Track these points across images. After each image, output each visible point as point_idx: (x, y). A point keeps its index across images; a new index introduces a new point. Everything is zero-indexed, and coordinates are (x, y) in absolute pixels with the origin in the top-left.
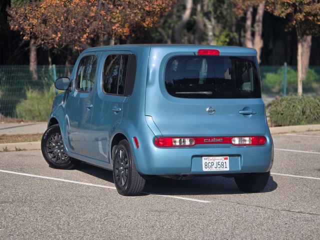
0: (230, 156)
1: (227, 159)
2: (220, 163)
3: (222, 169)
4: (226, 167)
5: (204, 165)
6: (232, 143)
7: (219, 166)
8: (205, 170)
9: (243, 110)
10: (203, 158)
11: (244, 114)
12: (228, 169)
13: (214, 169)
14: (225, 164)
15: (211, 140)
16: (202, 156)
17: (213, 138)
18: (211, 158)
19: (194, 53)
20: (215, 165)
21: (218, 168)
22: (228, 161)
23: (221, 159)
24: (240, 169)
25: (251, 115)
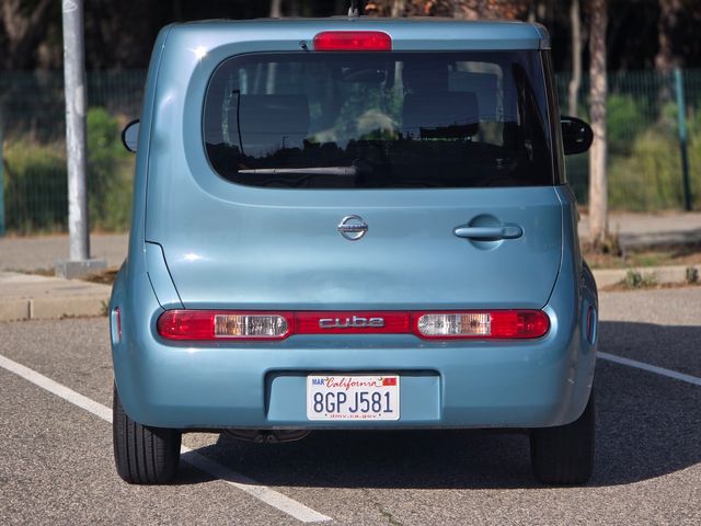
0: (402, 372)
1: (393, 382)
2: (369, 397)
3: (372, 417)
4: (388, 411)
5: (310, 402)
6: (417, 333)
7: (363, 406)
8: (312, 416)
9: (471, 224)
10: (310, 378)
11: (473, 239)
12: (394, 416)
13: (345, 415)
14: (384, 399)
15: (343, 321)
16: (305, 372)
17: (350, 313)
18: (338, 379)
19: (303, 44)
20: (351, 402)
21: (359, 413)
22: (394, 391)
23: (371, 385)
24: (439, 417)
25: (500, 242)
